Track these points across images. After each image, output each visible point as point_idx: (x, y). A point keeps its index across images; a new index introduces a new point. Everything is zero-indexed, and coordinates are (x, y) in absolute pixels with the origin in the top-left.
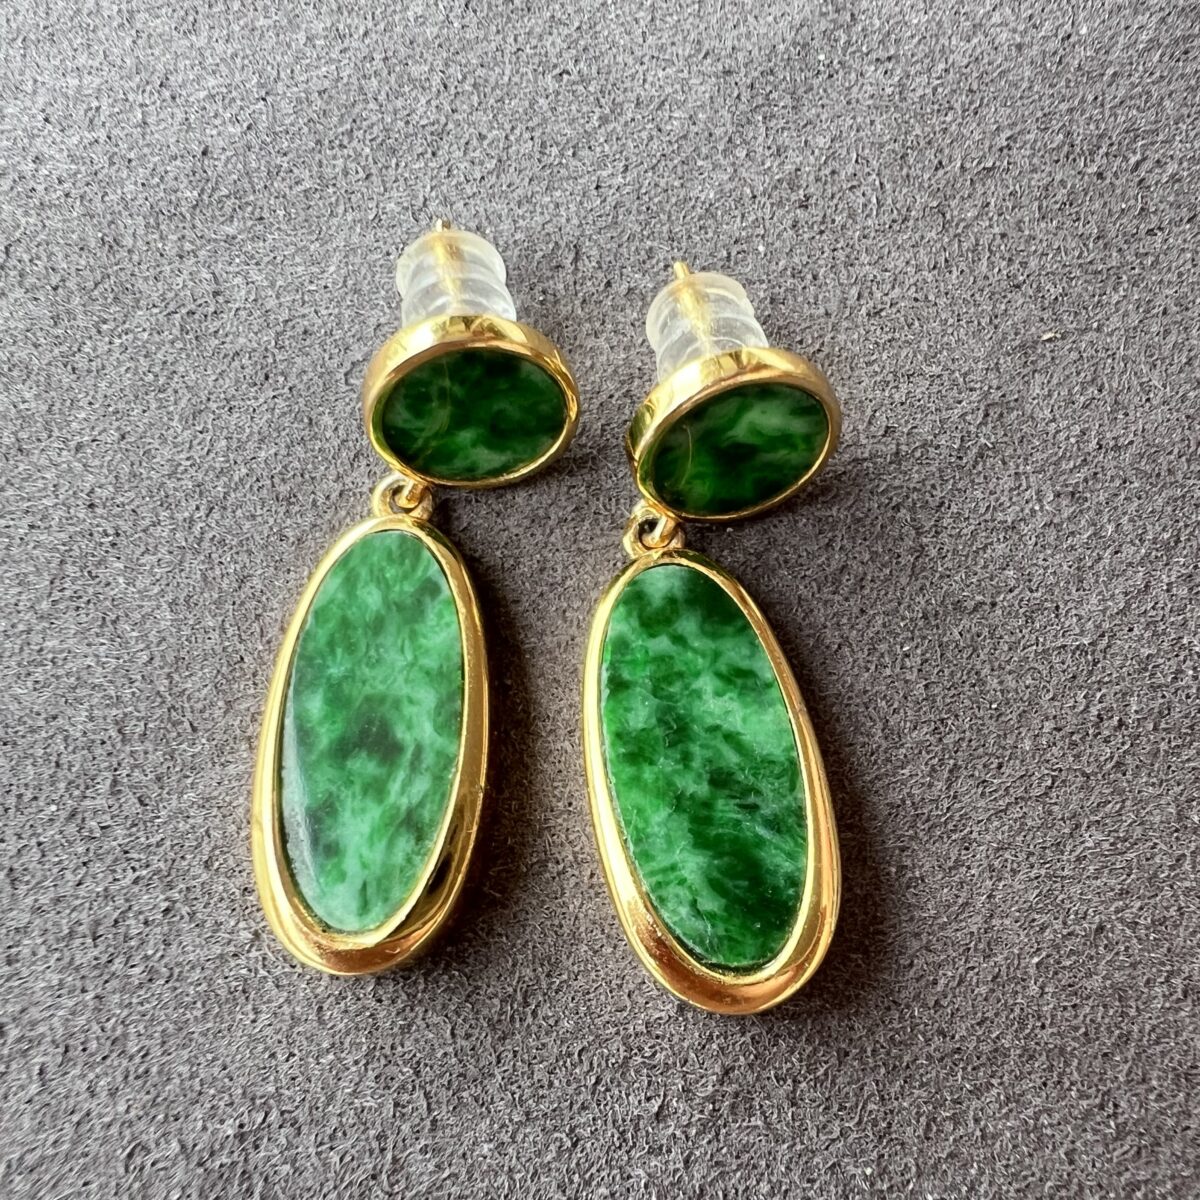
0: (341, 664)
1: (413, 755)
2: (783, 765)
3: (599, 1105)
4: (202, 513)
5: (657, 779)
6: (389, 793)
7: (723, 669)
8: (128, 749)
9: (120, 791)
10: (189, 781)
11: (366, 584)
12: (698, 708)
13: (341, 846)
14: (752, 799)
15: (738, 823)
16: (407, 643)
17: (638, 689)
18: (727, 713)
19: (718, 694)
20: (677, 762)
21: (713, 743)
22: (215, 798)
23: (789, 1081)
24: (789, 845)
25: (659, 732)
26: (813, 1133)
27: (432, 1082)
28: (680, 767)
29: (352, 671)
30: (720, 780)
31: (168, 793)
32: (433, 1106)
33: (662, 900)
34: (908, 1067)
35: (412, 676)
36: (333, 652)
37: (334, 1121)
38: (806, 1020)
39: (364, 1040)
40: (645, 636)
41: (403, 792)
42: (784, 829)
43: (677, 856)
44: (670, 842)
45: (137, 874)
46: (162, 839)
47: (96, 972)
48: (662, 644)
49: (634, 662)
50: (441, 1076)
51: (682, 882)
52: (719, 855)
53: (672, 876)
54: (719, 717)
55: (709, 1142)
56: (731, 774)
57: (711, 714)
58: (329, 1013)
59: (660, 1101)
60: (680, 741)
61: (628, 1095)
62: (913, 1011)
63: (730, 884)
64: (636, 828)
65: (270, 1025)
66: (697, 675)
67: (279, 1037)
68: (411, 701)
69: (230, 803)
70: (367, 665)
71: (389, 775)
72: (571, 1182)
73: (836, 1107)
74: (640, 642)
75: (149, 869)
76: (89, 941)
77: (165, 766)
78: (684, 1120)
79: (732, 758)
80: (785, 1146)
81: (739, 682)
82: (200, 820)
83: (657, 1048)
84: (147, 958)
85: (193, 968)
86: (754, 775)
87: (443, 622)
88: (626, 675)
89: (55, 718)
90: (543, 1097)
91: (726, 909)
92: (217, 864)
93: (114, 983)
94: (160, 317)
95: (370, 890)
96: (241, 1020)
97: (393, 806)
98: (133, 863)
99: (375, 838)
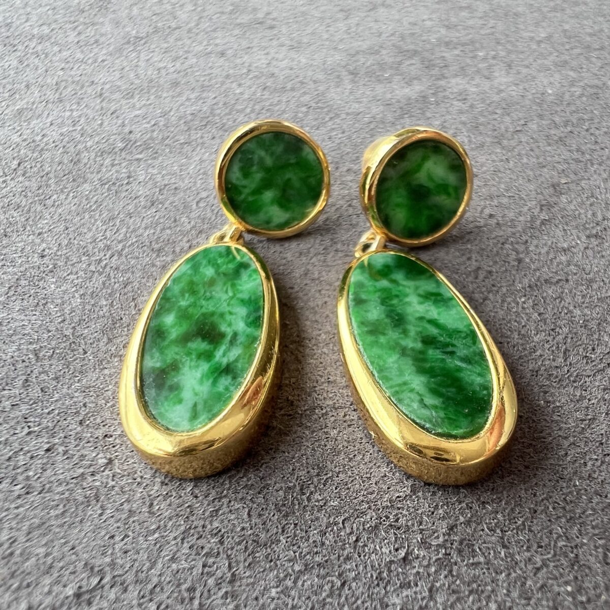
0: (187, 300)
1: (231, 337)
2: (465, 332)
3: (360, 556)
4: (107, 257)
5: (389, 342)
6: (215, 356)
7: (422, 293)
8: (39, 364)
9: (29, 386)
10: (77, 378)
11: (206, 266)
12: (409, 310)
13: (181, 385)
14: (450, 349)
15: (443, 360)
16: (229, 288)
17: (372, 303)
18: (428, 311)
19: (421, 303)
20: (400, 333)
21: (422, 324)
22: (93, 387)
23: (498, 531)
24: (478, 369)
25: (388, 321)
26: (522, 565)
27: (232, 549)
28: (402, 336)
29: (195, 302)
30: (428, 341)
31: (62, 385)
32: (234, 564)
33: (399, 400)
34: (580, 517)
35: (232, 302)
36: (183, 295)
37: (155, 580)
38: (502, 492)
39: (182, 523)
40: (373, 281)
41: (224, 355)
42: (473, 362)
43: (407, 378)
44: (401, 373)
45: (31, 429)
48: (383, 284)
49: (367, 292)
50: (239, 543)
51: (412, 390)
52: (434, 376)
53: (405, 388)
54: (424, 313)
55: (446, 577)
56: (435, 338)
57: (418, 311)
58: (157, 507)
59: (405, 550)
60: (401, 324)
61: (381, 548)
62: (575, 482)
63: (443, 390)
64: (378, 364)
65: (112, 517)
66: (406, 295)
67: (119, 524)
68: (231, 313)
69: (103, 388)
70: (204, 299)
71: (215, 348)
73: (535, 546)
74: (370, 283)
77: (62, 372)
78: (425, 563)
79: (434, 331)
80: (503, 575)
81: (433, 298)
82: (81, 399)
83: (400, 515)
86: (449, 338)
87: (252, 279)
88: (364, 297)
90: (317, 553)
91: (443, 403)
92: (89, 421)
95: (200, 407)
96: (91, 515)
97: (217, 363)
98: (29, 424)
99: (204, 379)
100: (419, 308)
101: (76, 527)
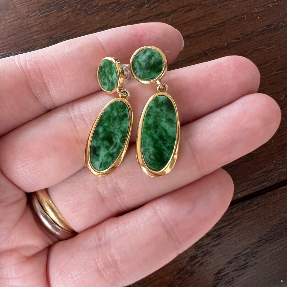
5: (150, 133)
7: (168, 118)
12: (161, 123)
14: (165, 142)
15: (161, 146)
17: (152, 117)
19: (165, 122)
21: (162, 130)
24: (169, 152)
25: (153, 125)
28: (155, 133)
30: (161, 137)
33: (145, 154)
40: (156, 108)
42: (169, 149)
43: (149, 148)
44: (149, 144)
48: (158, 110)
49: (152, 112)
51: (149, 152)
52: (157, 150)
53: (148, 150)
56: (163, 137)
57: (163, 125)
60: (156, 128)
63: (157, 155)
64: (144, 140)
66: (163, 117)
79: (164, 134)
81: (170, 121)
86: (167, 138)
88: (150, 113)
91: (155, 159)
100: (164, 124)
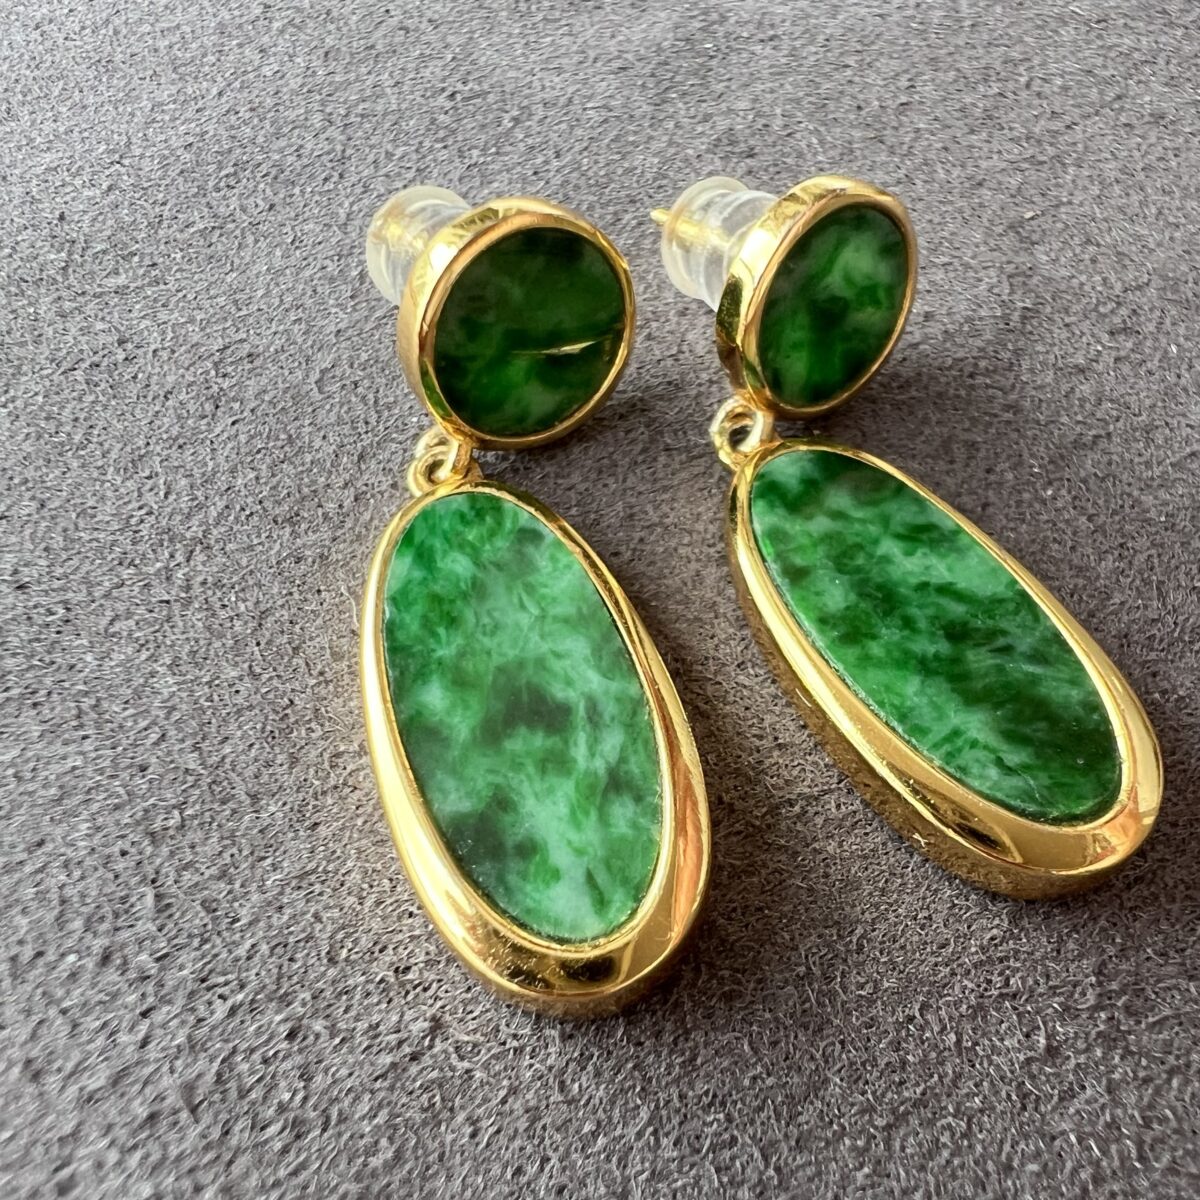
0: (449, 643)
1: (587, 711)
2: (1012, 600)
4: (180, 558)
5: (889, 651)
6: (575, 761)
7: (901, 530)
8: (165, 850)
9: (169, 906)
10: (269, 861)
11: (445, 553)
12: (895, 572)
13: (538, 837)
14: (1001, 642)
15: (1000, 669)
16: (525, 598)
17: (819, 572)
18: (927, 568)
19: (909, 553)
20: (901, 629)
21: (930, 600)
22: (314, 871)
23: (1172, 953)
24: (1065, 673)
25: (866, 605)
28: (906, 633)
29: (467, 645)
30: (957, 633)
31: (242, 886)
33: (963, 770)
35: (547, 629)
36: (434, 634)
40: (799, 521)
41: (592, 754)
42: (1051, 659)
43: (954, 720)
44: (936, 707)
45: (230, 1003)
46: (253, 946)
47: (210, 1156)
48: (821, 524)
49: (800, 549)
51: (974, 744)
52: (998, 705)
53: (960, 742)
54: (923, 574)
55: (1122, 1058)
56: (965, 624)
57: (911, 573)
58: (576, 1085)
59: (1042, 1032)
60: (893, 608)
61: (1002, 1040)
63: (1027, 730)
64: (893, 705)
65: (498, 1132)
66: (876, 542)
67: (517, 1143)
68: (558, 656)
69: (336, 870)
70: (484, 634)
71: (566, 742)
72: (987, 1174)
74: (798, 528)
75: (246, 990)
76: (184, 1115)
77: (226, 855)
78: (1081, 1045)
79: (957, 610)
81: (924, 537)
83: (1007, 972)
84: (282, 1108)
85: (357, 1098)
86: (990, 617)
87: (561, 565)
88: (799, 561)
89: (41, 844)
91: (1038, 756)
92: (345, 951)
93: (243, 1161)
94: (55, 377)
95: (601, 878)
96: (454, 1140)
97: (587, 773)
98: (220, 991)
99: (580, 816)
100: (910, 566)
101: (437, 1173)
